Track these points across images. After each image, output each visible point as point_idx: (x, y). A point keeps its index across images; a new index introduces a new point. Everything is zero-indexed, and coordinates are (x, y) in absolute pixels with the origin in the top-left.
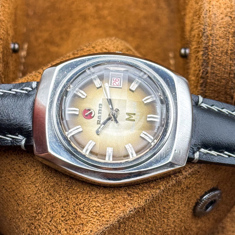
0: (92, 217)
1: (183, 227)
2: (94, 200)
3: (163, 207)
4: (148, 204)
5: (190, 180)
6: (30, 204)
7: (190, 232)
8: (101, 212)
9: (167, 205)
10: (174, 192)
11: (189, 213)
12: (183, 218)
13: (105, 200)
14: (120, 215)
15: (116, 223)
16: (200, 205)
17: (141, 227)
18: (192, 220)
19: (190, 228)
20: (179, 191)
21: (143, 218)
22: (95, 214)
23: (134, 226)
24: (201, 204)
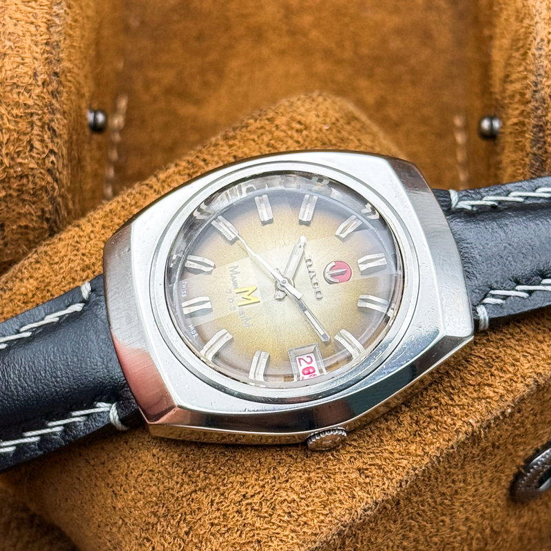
0: (280, 526)
1: (489, 529)
2: (284, 485)
3: (440, 492)
4: (406, 491)
5: (498, 430)
6: (140, 493)
7: (505, 537)
8: (300, 513)
9: (448, 487)
10: (465, 458)
11: (499, 498)
12: (488, 510)
13: (309, 486)
14: (342, 519)
15: (334, 537)
16: (525, 478)
17: (391, 540)
18: (508, 511)
19: (503, 529)
20: (476, 456)
21: (395, 522)
22: (286, 518)
23: (376, 539)
24: (526, 476)
